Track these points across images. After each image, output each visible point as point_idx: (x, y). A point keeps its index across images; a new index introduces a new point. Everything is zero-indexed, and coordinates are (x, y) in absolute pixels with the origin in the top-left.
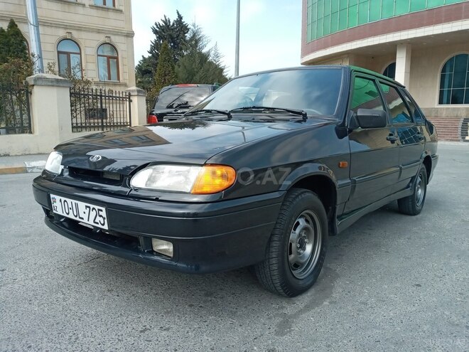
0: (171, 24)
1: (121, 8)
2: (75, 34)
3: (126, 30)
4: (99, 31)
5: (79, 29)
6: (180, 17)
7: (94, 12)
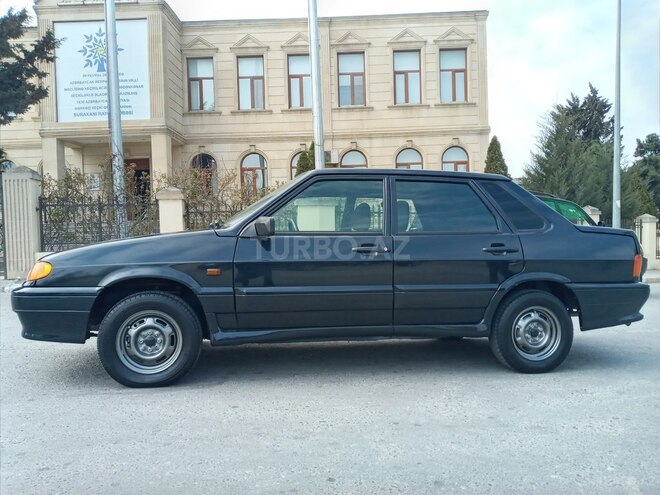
0: (581, 103)
1: (476, 100)
2: (417, 142)
3: (480, 126)
4: (445, 133)
5: (421, 134)
6: (594, 92)
7: (440, 112)
